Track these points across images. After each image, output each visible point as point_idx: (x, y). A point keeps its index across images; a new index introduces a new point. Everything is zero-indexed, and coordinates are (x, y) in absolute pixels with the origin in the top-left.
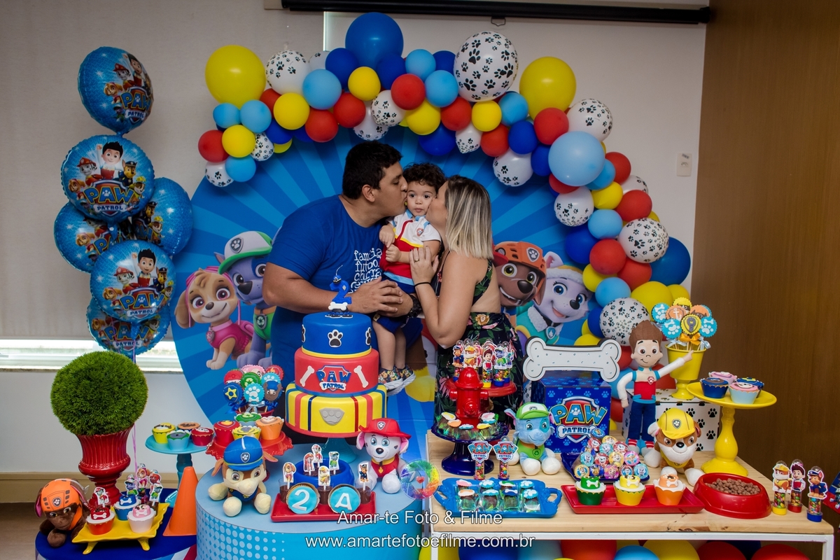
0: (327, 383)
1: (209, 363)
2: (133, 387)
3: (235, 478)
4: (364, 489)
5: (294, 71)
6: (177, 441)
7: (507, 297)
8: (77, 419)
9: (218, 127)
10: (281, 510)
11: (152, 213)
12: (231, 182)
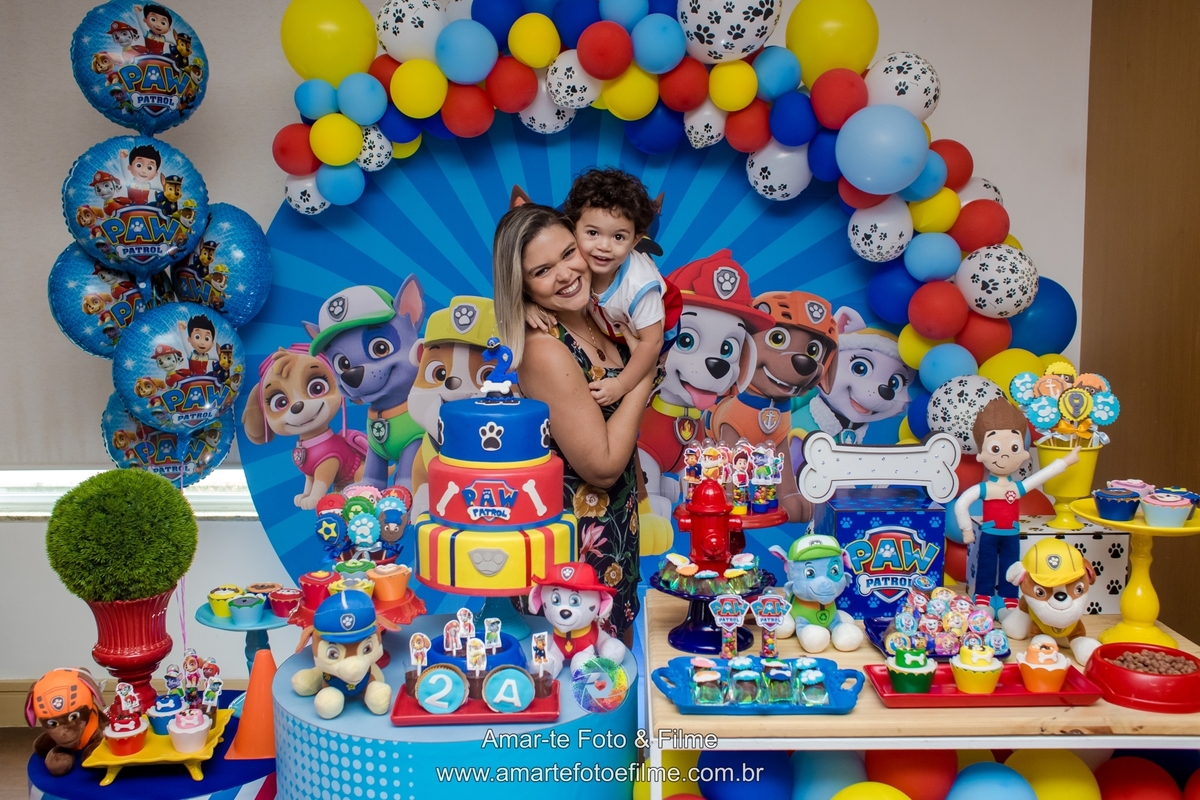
0: (479, 508)
1: (298, 500)
2: (174, 525)
3: (332, 655)
4: (541, 675)
5: (421, 24)
6: (245, 609)
7: (775, 382)
8: (86, 574)
9: (303, 118)
10: (407, 708)
11: (209, 259)
12: (326, 207)
